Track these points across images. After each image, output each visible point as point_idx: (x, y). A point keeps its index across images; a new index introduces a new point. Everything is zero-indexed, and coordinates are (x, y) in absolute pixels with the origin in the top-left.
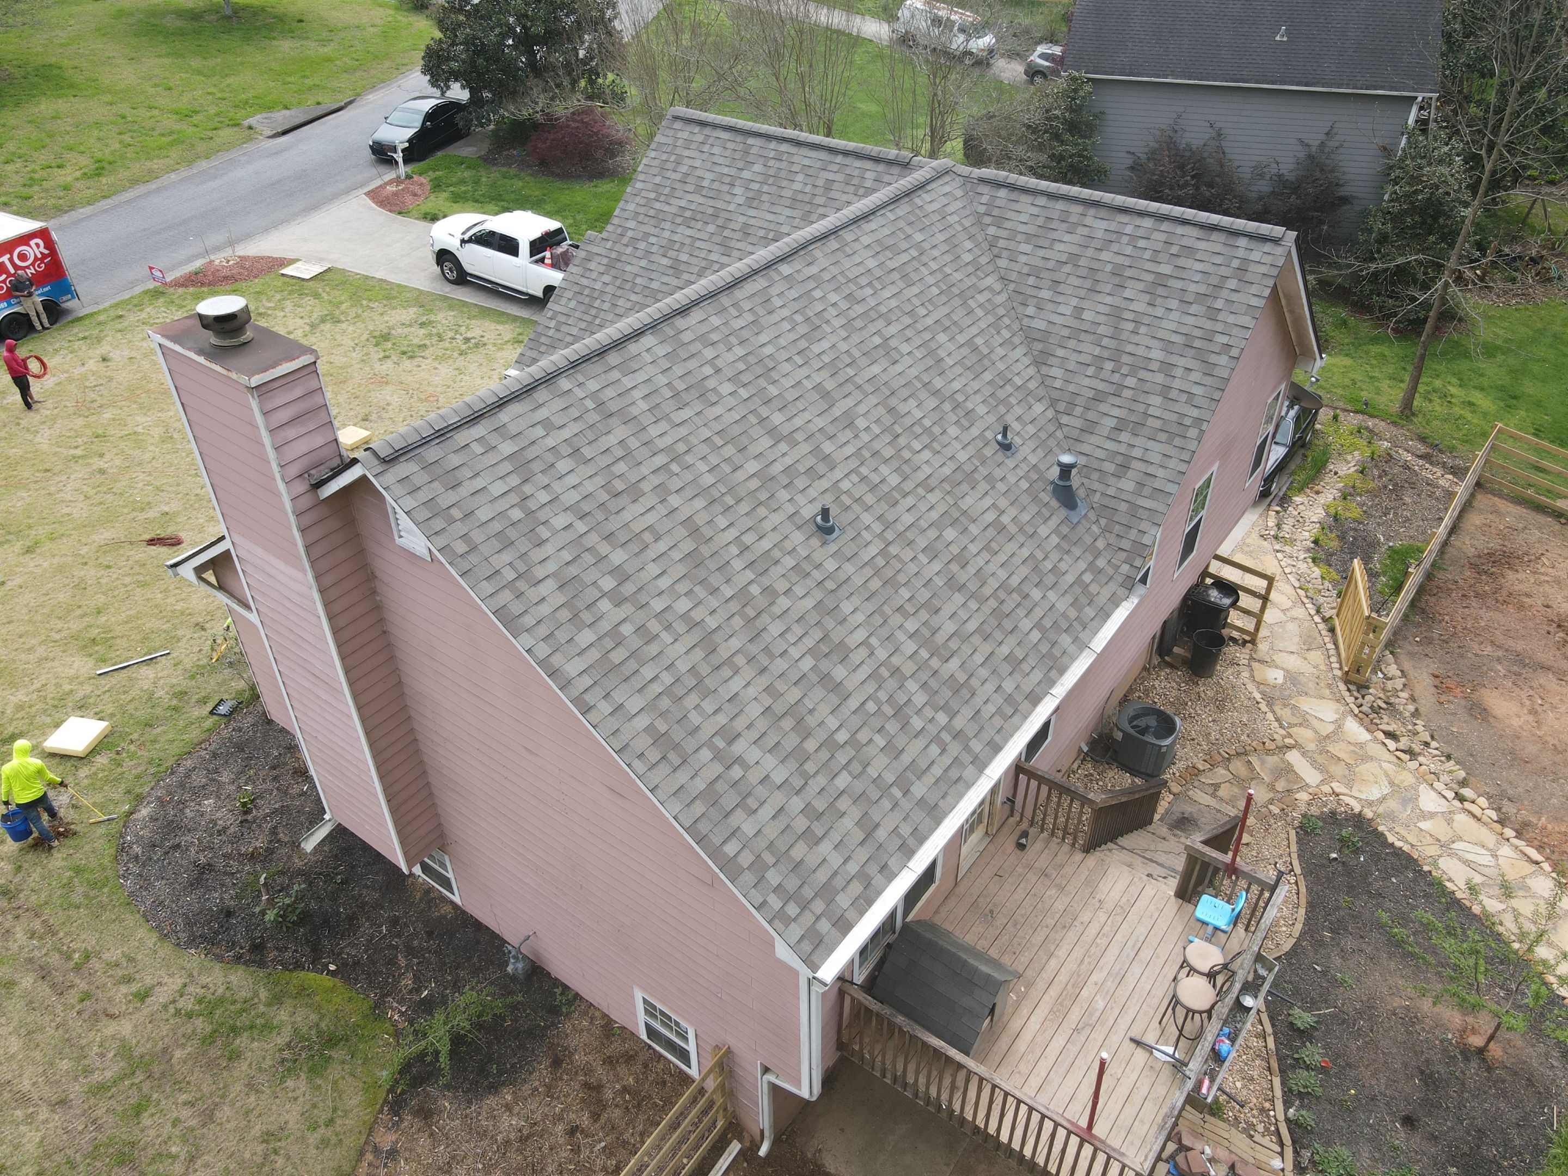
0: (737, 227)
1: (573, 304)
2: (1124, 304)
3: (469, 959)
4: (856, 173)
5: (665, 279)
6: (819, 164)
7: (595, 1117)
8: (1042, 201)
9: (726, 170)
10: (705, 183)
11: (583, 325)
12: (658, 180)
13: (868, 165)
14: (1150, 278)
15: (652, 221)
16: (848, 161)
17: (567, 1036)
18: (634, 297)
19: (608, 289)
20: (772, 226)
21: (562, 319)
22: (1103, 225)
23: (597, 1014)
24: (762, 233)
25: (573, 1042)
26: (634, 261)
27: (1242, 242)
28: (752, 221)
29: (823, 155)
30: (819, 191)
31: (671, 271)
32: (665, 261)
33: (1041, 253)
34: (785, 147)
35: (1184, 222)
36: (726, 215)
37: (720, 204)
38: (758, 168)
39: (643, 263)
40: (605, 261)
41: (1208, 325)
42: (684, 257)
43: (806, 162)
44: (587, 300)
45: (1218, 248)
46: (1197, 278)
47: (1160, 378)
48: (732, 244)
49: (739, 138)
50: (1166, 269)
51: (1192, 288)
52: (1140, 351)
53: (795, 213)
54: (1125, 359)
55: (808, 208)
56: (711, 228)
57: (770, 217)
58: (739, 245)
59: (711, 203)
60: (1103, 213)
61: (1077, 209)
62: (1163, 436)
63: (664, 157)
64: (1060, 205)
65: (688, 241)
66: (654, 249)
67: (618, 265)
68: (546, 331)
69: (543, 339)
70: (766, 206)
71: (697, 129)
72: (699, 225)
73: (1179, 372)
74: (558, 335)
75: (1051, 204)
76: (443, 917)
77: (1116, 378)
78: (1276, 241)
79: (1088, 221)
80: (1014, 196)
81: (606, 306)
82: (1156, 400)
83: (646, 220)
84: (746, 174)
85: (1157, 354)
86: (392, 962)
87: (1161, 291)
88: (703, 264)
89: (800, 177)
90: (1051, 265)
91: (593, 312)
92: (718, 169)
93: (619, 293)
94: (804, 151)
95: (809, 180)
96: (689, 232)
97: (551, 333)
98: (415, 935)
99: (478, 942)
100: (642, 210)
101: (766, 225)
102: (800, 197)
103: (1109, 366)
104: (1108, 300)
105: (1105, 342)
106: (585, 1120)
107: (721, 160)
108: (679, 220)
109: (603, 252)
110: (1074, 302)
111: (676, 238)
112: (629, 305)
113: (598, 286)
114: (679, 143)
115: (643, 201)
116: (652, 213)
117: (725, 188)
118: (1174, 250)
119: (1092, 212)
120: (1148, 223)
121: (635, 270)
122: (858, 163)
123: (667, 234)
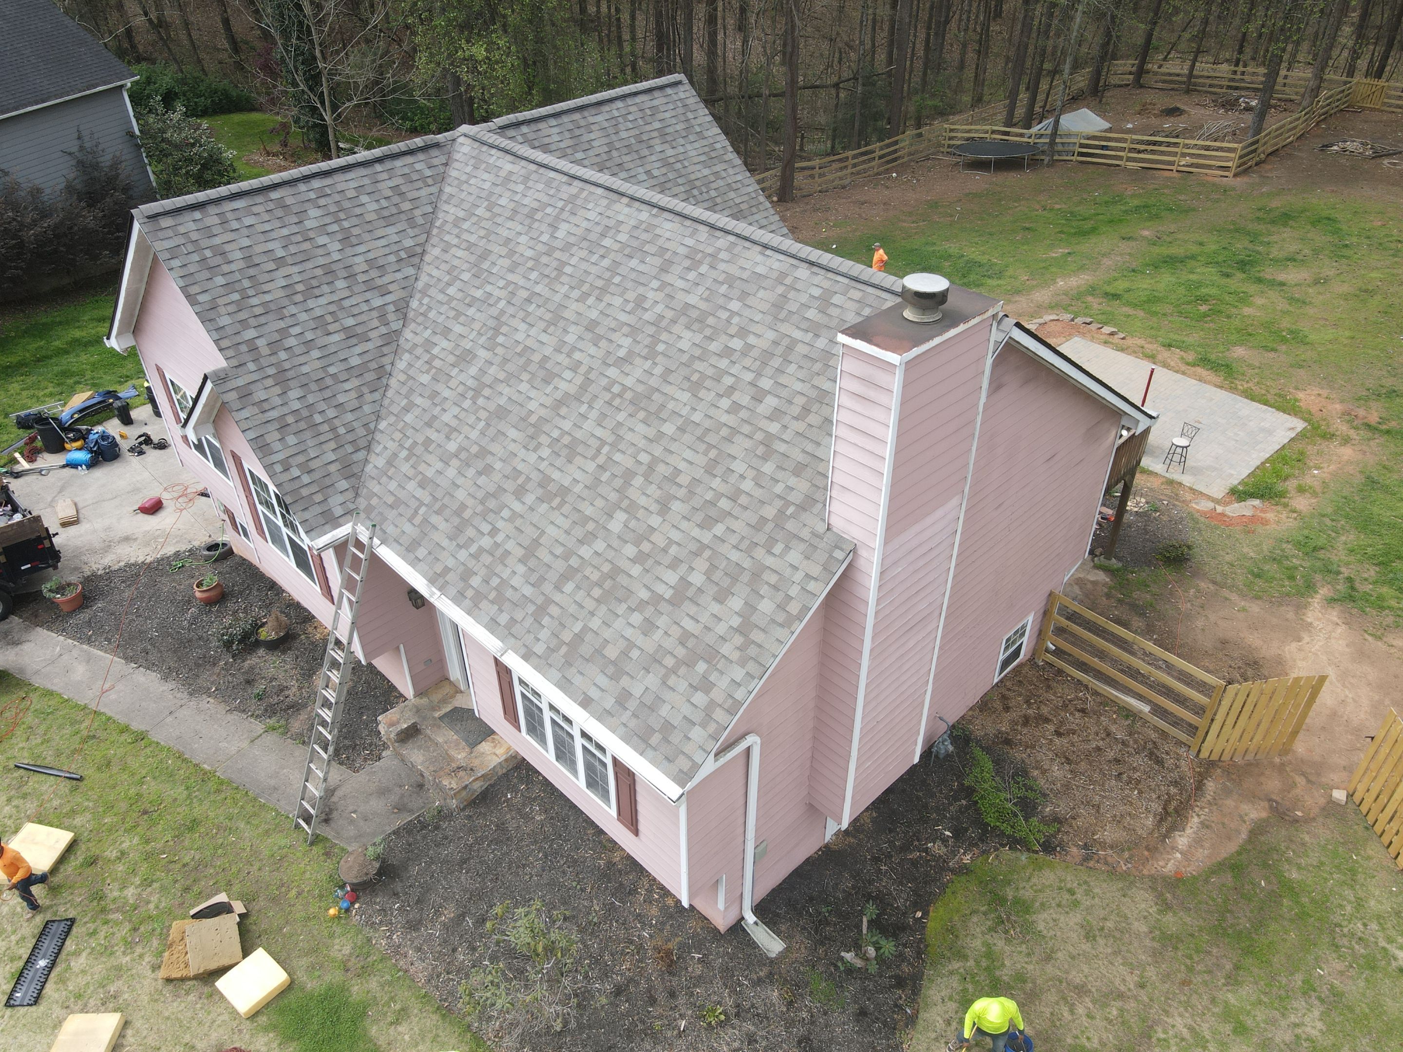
0: (365, 267)
1: (291, 440)
2: (662, 156)
3: (918, 798)
4: (406, 170)
5: (358, 350)
6: (366, 181)
7: (1047, 720)
8: (553, 122)
9: (285, 232)
10: (280, 253)
11: (332, 445)
12: (220, 280)
13: (409, 159)
14: (655, 134)
15: (270, 317)
16: (388, 164)
17: (986, 734)
18: (347, 386)
19: (311, 399)
20: (395, 248)
21: (301, 459)
22: (599, 118)
23: (970, 713)
24: (392, 258)
25: (991, 730)
26: (302, 359)
27: (669, 91)
28: (371, 255)
29: (362, 171)
30: (396, 199)
31: (354, 341)
32: (336, 338)
33: (591, 153)
34: (316, 183)
35: (636, 94)
36: (341, 265)
37: (321, 261)
38: (313, 213)
39: (315, 354)
40: (269, 382)
41: (705, 142)
42: (350, 322)
43: (353, 184)
44: (302, 425)
45: (665, 100)
46: (674, 121)
47: (721, 183)
48: (379, 282)
49: (259, 199)
50: (657, 125)
51: (678, 127)
52: (699, 175)
53: (400, 227)
54: (698, 183)
55: (403, 217)
56: (340, 284)
57: (383, 242)
58: (387, 279)
59: (309, 265)
60: (593, 111)
61: (577, 116)
62: (754, 210)
63: (196, 257)
64: (565, 119)
65: (332, 308)
66: (309, 336)
67: (290, 374)
68: (296, 484)
69: (305, 492)
70: (366, 237)
71: (197, 215)
72: (326, 289)
73: (724, 174)
74: (316, 475)
75: (559, 121)
76: (874, 821)
77: (706, 197)
78: (678, 83)
79: (591, 120)
80: (534, 127)
81: (331, 413)
82: (732, 195)
83: (262, 320)
84: (309, 224)
85: (706, 172)
86: (914, 863)
87: (669, 138)
88: (375, 314)
89: (364, 199)
90: (604, 156)
91: (326, 427)
92: (274, 235)
93: (328, 393)
94: (339, 177)
95: (376, 196)
96: (323, 301)
97: (306, 479)
98: (891, 843)
99: (904, 791)
100: (243, 315)
101: (387, 251)
102: (386, 213)
103: (695, 192)
104: (654, 158)
105: (680, 181)
106: (1051, 728)
107: (267, 227)
108: (299, 298)
109: (255, 377)
110: (641, 170)
111: (318, 312)
112: (353, 394)
113: (296, 405)
114: (194, 236)
115: (232, 308)
116: (258, 311)
117: (306, 246)
118: (649, 112)
119: (586, 113)
120: (619, 104)
121: (318, 364)
122: (398, 163)
123: (304, 316)
